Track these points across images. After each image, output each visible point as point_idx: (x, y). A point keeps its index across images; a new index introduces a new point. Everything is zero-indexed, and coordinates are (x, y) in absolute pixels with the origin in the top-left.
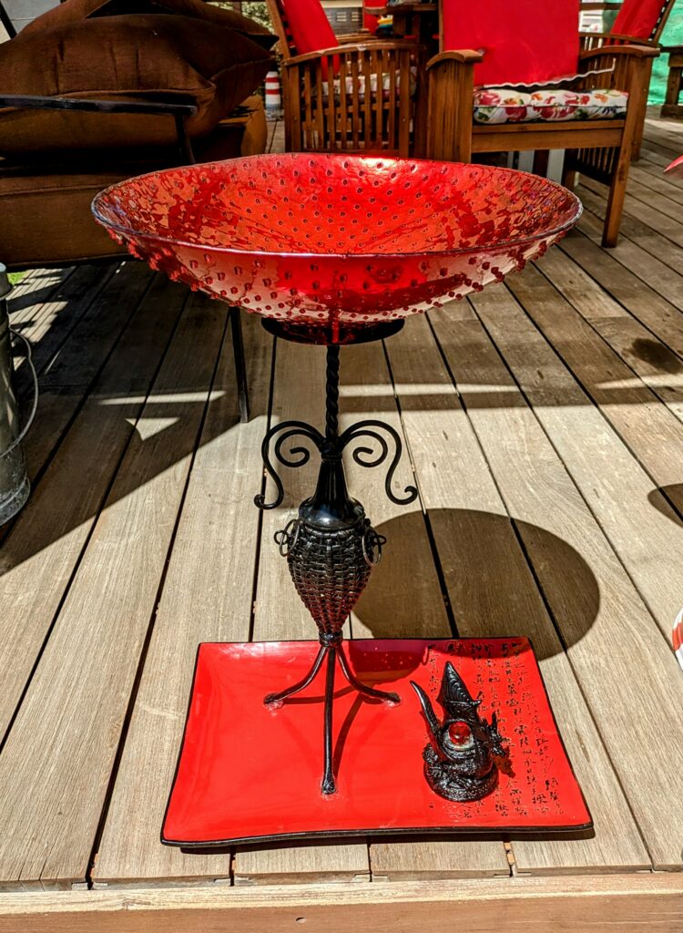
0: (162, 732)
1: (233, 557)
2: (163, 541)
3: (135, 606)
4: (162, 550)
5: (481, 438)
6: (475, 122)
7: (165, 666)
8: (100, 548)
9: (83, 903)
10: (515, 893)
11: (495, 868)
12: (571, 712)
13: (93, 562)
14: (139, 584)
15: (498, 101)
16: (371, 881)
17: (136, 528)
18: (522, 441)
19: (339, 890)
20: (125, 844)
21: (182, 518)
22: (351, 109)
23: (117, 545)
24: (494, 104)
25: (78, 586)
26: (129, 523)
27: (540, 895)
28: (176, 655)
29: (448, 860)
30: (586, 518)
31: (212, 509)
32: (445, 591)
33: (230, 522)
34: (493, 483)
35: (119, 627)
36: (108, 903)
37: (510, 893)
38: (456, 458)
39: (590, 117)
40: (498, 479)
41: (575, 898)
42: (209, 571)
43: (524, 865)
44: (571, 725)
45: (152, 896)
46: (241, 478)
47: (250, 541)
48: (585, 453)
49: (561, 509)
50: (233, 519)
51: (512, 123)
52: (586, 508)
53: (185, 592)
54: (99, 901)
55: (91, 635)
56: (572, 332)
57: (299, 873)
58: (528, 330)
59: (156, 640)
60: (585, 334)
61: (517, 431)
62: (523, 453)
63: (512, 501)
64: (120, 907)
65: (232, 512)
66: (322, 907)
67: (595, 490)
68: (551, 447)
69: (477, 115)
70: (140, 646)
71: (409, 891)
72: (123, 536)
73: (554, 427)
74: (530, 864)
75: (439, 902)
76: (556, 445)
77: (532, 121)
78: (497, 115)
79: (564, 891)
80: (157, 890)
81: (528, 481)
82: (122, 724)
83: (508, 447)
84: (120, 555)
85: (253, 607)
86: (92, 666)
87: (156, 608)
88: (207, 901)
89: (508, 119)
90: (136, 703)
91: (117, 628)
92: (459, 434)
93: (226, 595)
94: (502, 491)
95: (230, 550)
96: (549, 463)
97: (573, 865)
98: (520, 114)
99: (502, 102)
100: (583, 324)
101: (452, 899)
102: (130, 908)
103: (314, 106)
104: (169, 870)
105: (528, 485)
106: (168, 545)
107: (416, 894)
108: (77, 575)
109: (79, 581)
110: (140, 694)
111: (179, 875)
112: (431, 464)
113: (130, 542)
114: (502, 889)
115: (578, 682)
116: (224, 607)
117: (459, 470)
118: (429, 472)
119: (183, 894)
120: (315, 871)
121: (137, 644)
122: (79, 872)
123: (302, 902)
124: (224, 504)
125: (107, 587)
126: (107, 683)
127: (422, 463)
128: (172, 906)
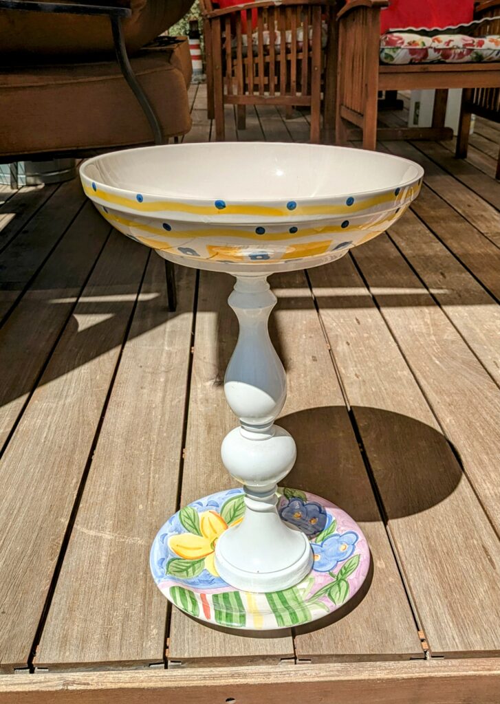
0: (99, 548)
1: (163, 415)
2: (98, 402)
3: (73, 451)
4: (98, 408)
5: (390, 323)
6: (381, 63)
7: (100, 498)
8: (39, 407)
9: (25, 684)
10: (429, 672)
11: (410, 652)
12: (477, 532)
13: (32, 418)
14: (76, 435)
15: (403, 43)
16: (296, 663)
17: (72, 392)
18: (428, 325)
19: (267, 670)
20: (65, 636)
21: (115, 384)
22: (268, 59)
23: (55, 405)
24: (399, 45)
25: (18, 436)
26: (66, 388)
27: (453, 674)
28: (111, 489)
29: (367, 646)
30: (487, 383)
31: (143, 377)
32: (359, 440)
33: (160, 387)
34: (402, 357)
35: (58, 467)
36: (49, 684)
37: (425, 672)
38: (368, 338)
39: (485, 60)
40: (406, 353)
41: (485, 676)
42: (141, 424)
43: (437, 648)
44: (477, 541)
45: (91, 678)
46: (170, 354)
47: (179, 402)
48: (485, 334)
49: (466, 377)
50: (163, 385)
51: (414, 64)
52: (488, 375)
53: (119, 441)
54: (40, 682)
55: (31, 474)
56: (471, 244)
57: (229, 657)
58: (432, 242)
59: (92, 477)
60: (482, 245)
61: (423, 318)
62: (429, 335)
63: (420, 371)
64: (61, 687)
65: (162, 380)
66: (251, 686)
67: (494, 362)
68: (455, 330)
69: (383, 55)
70: (77, 483)
71: (332, 671)
72: (60, 398)
73: (457, 314)
74: (443, 649)
75: (360, 680)
76: (458, 327)
77: (432, 63)
78: (401, 56)
79: (474, 671)
80: (95, 673)
81: (434, 356)
82: (61, 542)
83: (415, 330)
84: (58, 413)
85: (182, 453)
86: (33, 498)
87: (92, 453)
88: (142, 682)
89: (411, 60)
90: (75, 526)
91: (56, 468)
92: (370, 320)
93: (157, 443)
94: (411, 363)
95: (160, 408)
96: (453, 342)
97: (483, 649)
98: (422, 55)
99: (406, 44)
100: (480, 237)
101: (371, 678)
102: (70, 688)
103: (234, 57)
104: (107, 656)
105: (434, 358)
106: (102, 405)
107: (337, 674)
108: (17, 428)
109: (19, 433)
110: (78, 518)
111: (116, 660)
112: (345, 343)
113: (67, 402)
114: (417, 669)
115: (483, 508)
116: (156, 452)
117: (371, 347)
118: (343, 349)
119: (120, 675)
120: (243, 655)
121: (75, 481)
122: (21, 658)
123: (231, 681)
124: (154, 373)
125: (46, 437)
126: (47, 511)
127: (336, 342)
128: (109, 686)
